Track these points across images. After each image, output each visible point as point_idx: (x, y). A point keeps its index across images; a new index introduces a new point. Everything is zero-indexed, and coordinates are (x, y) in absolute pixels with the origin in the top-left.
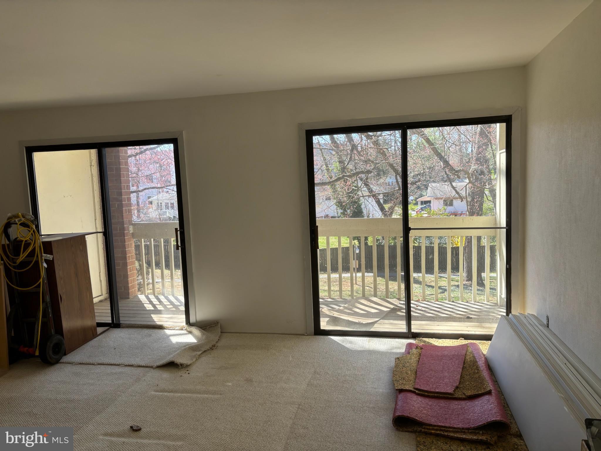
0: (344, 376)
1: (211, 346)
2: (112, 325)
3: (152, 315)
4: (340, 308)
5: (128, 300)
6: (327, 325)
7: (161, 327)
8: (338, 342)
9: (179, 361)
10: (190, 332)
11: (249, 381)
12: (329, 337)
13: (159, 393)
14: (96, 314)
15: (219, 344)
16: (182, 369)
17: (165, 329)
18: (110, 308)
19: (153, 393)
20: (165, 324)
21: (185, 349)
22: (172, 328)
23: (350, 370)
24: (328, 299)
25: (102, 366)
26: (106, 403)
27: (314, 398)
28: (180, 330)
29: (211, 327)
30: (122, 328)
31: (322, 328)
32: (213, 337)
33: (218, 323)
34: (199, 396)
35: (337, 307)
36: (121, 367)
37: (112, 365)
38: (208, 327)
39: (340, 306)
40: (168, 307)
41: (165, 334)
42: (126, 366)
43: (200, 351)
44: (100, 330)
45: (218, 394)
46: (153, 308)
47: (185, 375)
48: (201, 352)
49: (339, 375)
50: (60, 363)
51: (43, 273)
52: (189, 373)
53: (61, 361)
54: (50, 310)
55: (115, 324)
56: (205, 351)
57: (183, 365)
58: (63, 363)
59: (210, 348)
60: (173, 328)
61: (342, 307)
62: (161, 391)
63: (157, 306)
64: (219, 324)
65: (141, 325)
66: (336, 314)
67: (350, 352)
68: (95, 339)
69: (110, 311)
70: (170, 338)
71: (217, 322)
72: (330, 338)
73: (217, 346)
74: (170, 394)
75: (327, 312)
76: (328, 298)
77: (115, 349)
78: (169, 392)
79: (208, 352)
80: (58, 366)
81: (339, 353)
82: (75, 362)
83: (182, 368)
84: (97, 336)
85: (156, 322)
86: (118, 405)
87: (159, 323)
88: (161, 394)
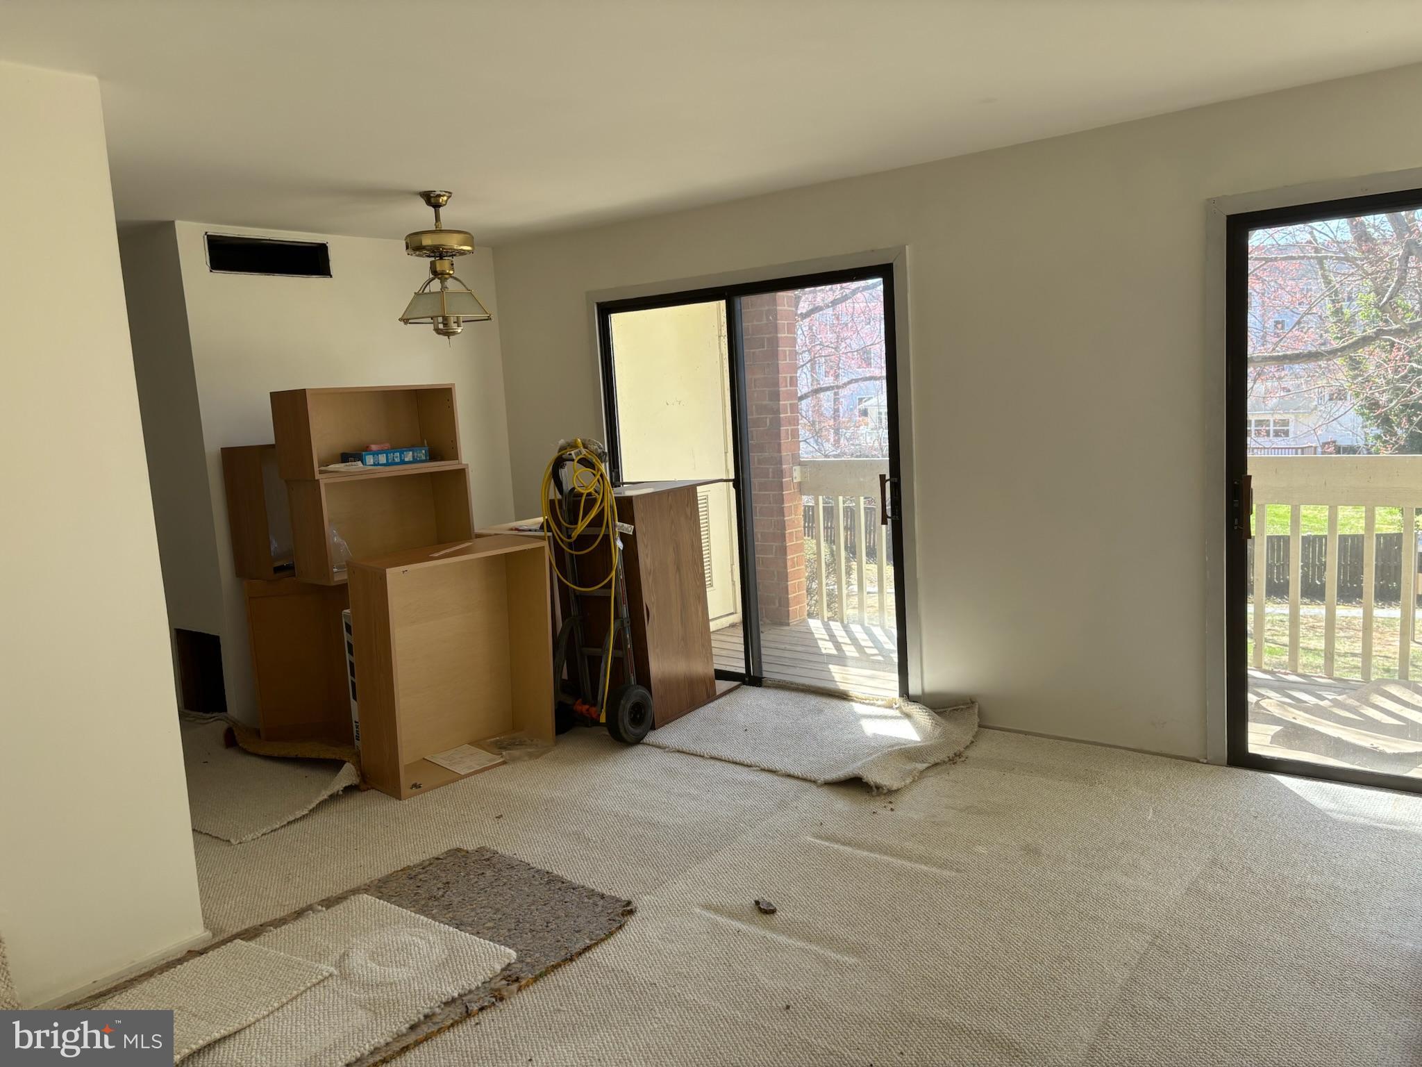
0: (1299, 886)
1: (951, 755)
2: (747, 679)
3: (831, 666)
4: (1322, 703)
5: (787, 628)
6: (1271, 743)
7: (845, 697)
8: (1296, 794)
9: (873, 777)
10: (908, 716)
11: (1032, 851)
12: (1272, 775)
13: (823, 843)
14: (714, 651)
15: (971, 753)
16: (878, 798)
17: (852, 700)
18: (742, 640)
19: (809, 839)
20: (853, 691)
21: (890, 754)
22: (867, 701)
23: (1322, 873)
24: (1287, 674)
25: (718, 763)
26: (716, 841)
27: (1201, 929)
28: (887, 708)
29: (957, 710)
30: (765, 687)
31: (1252, 749)
32: (961, 733)
33: (973, 703)
34: (908, 864)
35: (1311, 700)
36: (754, 770)
37: (736, 763)
38: (949, 709)
39: (1322, 698)
40: (868, 651)
41: (854, 714)
42: (763, 770)
43: (925, 763)
44: (722, 686)
45: (951, 868)
46: (834, 652)
47: (884, 813)
48: (926, 765)
49: (1283, 882)
50: (644, 744)
51: (617, 559)
52: (892, 810)
53: (646, 740)
54: (628, 636)
55: (752, 678)
56: (936, 765)
57: (882, 788)
58: (646, 744)
59: (950, 760)
60: (872, 702)
61: (1326, 701)
62: (827, 839)
63: (845, 648)
64: (977, 706)
65: (803, 685)
66: (1302, 719)
67: (1330, 824)
68: (711, 705)
69: (742, 648)
70: (861, 723)
71: (970, 700)
72: (1274, 778)
73: (967, 758)
74: (846, 848)
75: (1277, 711)
76: (1288, 672)
77: (746, 730)
78: (844, 844)
79: (944, 767)
80: (639, 749)
81: (1296, 824)
82: (669, 747)
83: (879, 795)
84: (717, 699)
85: (838, 683)
86: (737, 849)
87: (842, 687)
88: (827, 844)
